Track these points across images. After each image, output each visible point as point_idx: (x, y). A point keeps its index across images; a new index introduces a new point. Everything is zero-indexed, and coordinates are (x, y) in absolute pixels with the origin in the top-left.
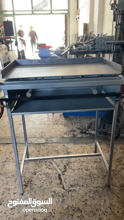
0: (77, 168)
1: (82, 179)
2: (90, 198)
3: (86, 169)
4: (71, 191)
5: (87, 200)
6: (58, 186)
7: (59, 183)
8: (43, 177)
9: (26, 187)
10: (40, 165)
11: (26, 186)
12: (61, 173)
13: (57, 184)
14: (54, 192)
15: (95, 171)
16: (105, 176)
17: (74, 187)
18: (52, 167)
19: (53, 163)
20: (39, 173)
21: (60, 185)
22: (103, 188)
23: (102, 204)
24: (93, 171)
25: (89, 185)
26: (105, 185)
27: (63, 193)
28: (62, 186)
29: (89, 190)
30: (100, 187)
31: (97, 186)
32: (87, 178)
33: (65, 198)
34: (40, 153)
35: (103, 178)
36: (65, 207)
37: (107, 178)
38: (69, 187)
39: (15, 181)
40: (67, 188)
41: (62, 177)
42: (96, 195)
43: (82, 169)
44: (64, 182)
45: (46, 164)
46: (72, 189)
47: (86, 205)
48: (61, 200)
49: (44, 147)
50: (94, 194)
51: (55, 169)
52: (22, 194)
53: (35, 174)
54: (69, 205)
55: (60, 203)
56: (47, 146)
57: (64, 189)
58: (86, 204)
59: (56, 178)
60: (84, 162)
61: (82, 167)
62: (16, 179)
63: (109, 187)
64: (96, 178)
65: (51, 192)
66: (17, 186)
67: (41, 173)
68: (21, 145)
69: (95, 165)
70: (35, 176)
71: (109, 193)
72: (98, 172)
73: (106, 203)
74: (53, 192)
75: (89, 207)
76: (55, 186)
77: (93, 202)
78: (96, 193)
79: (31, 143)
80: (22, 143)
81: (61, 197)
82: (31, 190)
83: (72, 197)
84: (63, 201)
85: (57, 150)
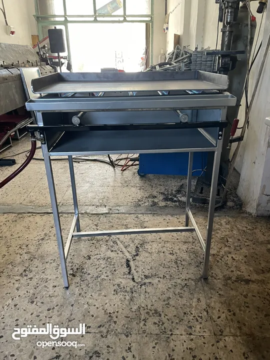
0: (157, 250)
1: (163, 267)
2: (176, 295)
3: (171, 252)
4: (145, 284)
5: (170, 298)
6: (125, 276)
7: (127, 273)
8: (101, 262)
9: (73, 278)
10: (98, 245)
11: (74, 275)
12: (131, 258)
13: (122, 274)
14: (119, 285)
15: (185, 256)
16: (201, 263)
17: (151, 279)
18: (116, 249)
19: (118, 242)
20: (95, 257)
21: (128, 276)
22: (196, 281)
23: (194, 304)
24: (181, 255)
25: (174, 276)
26: (199, 276)
27: (132, 287)
28: (131, 277)
29: (174, 284)
30: (192, 280)
31: (187, 278)
32: (172, 265)
33: (134, 294)
34: (98, 228)
35: (197, 266)
36: (135, 308)
37: (202, 266)
38: (142, 279)
39: (57, 269)
40: (140, 280)
41: (132, 263)
42: (184, 291)
43: (164, 252)
44: (135, 271)
45: (107, 243)
46: (147, 281)
47: (169, 306)
48: (128, 298)
49: (105, 219)
50: (181, 289)
51: (121, 251)
52: (67, 288)
53: (90, 258)
54: (140, 305)
55: (127, 303)
56: (111, 218)
57: (134, 281)
58: (168, 304)
59: (122, 266)
60: (168, 242)
61: (165, 249)
62: (59, 265)
63: (206, 279)
64: (186, 266)
65: (114, 286)
66: (59, 276)
67: (98, 258)
68: (70, 215)
69: (184, 247)
70: (88, 261)
71: (206, 288)
72: (190, 257)
73: (200, 303)
74: (116, 285)
75: (173, 309)
76: (120, 276)
77: (179, 302)
78: (185, 288)
79: (86, 213)
80: (71, 213)
81: (128, 292)
82: (82, 282)
83: (147, 294)
84: (132, 300)
85: (126, 224)
